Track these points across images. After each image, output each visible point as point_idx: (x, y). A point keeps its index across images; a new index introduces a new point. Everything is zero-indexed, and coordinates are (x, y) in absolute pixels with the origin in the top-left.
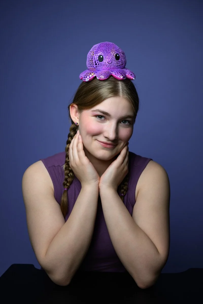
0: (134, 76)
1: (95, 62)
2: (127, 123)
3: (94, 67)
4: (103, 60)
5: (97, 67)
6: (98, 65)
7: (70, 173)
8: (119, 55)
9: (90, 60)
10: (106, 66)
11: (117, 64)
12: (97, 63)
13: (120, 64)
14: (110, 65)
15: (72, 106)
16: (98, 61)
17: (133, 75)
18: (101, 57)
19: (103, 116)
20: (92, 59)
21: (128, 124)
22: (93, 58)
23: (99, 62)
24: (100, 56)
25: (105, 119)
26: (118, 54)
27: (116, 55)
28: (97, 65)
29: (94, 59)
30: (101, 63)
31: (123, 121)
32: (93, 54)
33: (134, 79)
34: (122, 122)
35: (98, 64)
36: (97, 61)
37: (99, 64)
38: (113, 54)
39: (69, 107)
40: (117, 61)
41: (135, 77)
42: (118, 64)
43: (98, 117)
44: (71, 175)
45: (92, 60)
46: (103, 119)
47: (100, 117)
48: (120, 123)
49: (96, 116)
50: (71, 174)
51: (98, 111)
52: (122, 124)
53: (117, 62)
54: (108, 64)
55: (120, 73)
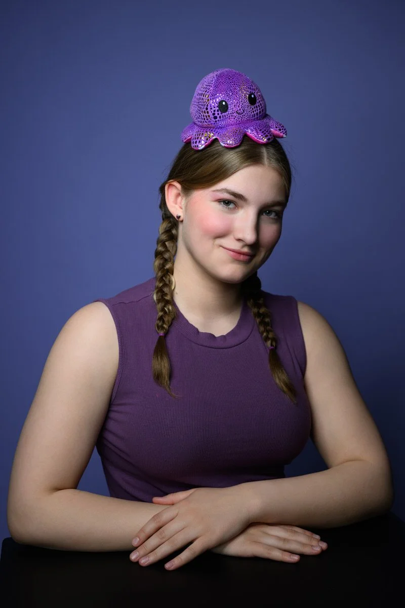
0: (284, 132)
1: (214, 114)
2: (273, 216)
3: (212, 122)
4: (228, 109)
5: (218, 122)
6: (218, 119)
7: (168, 307)
8: (254, 95)
9: (203, 110)
10: (234, 119)
11: (253, 112)
12: (216, 115)
13: (259, 111)
14: (241, 115)
15: (170, 185)
16: (220, 112)
17: (282, 129)
18: (224, 103)
19: (233, 201)
20: (207, 109)
21: (276, 217)
22: (209, 107)
23: (221, 114)
24: (221, 102)
25: (236, 206)
26: (252, 94)
27: (250, 96)
28: (216, 118)
29: (211, 109)
30: (224, 114)
31: (265, 212)
32: (208, 100)
33: (285, 136)
34: (264, 214)
35: (218, 116)
36: (216, 113)
37: (220, 117)
38: (244, 94)
39: (164, 186)
40: (253, 107)
41: (286, 132)
42: (255, 113)
43: (222, 203)
44: (168, 309)
45: (206, 111)
46: (232, 206)
47: (226, 202)
48: (262, 214)
49: (220, 201)
50: (170, 308)
51: (225, 192)
52: (264, 217)
53: (253, 109)
54: (237, 114)
55: (262, 131)
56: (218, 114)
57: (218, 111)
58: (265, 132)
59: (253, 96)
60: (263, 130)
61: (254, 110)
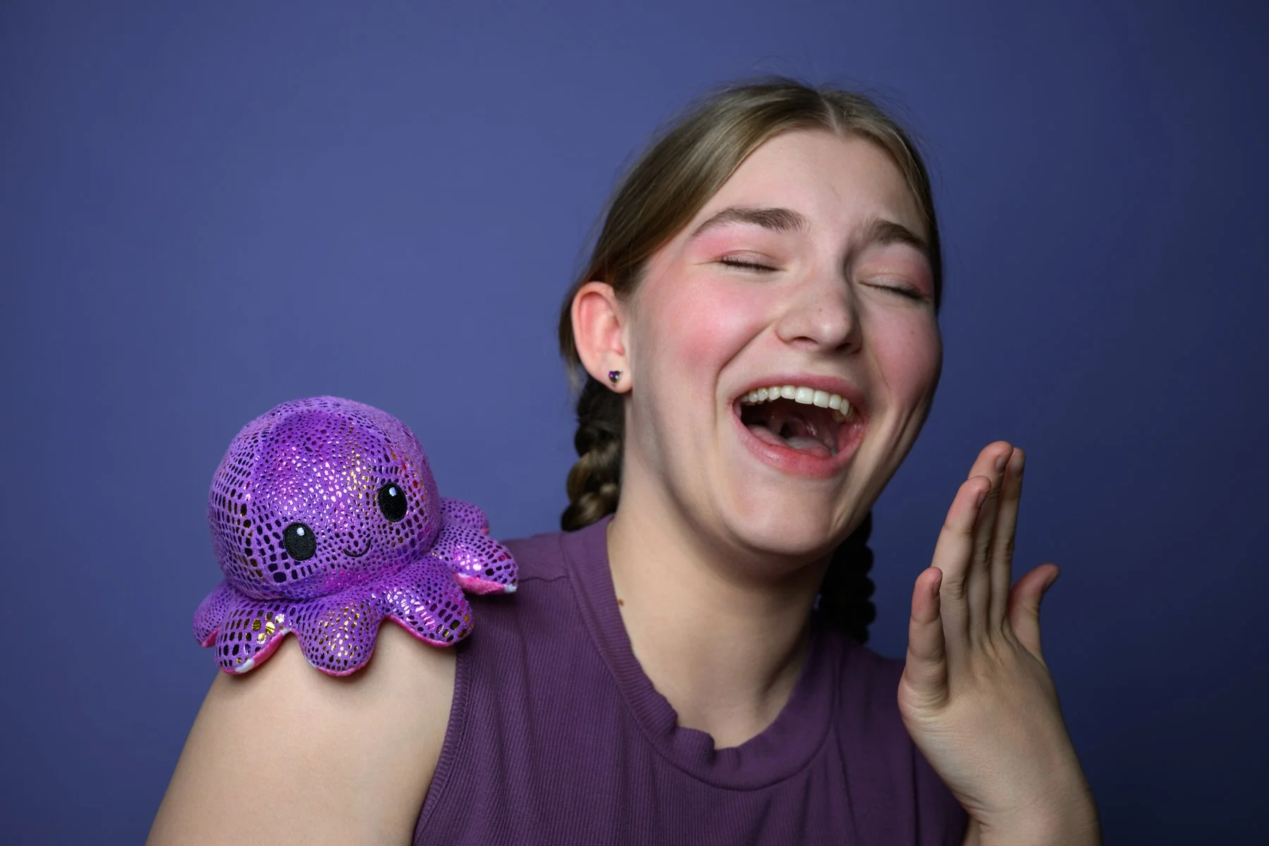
1: (272, 567)
3: (273, 589)
4: (315, 547)
5: (290, 589)
6: (289, 579)
8: (398, 489)
9: (240, 555)
11: (401, 540)
12: (281, 569)
13: (417, 532)
14: (363, 561)
16: (290, 560)
20: (249, 552)
22: (254, 547)
23: (296, 564)
26: (390, 485)
27: (384, 495)
28: (284, 579)
29: (262, 553)
30: (304, 564)
32: (247, 523)
33: (510, 588)
35: (288, 572)
36: (280, 562)
37: (294, 574)
40: (397, 525)
45: (248, 559)
53: (398, 532)
54: (350, 559)
55: (437, 611)
56: (287, 566)
57: (284, 556)
58: (449, 611)
59: (392, 492)
60: (440, 607)
61: (402, 534)
